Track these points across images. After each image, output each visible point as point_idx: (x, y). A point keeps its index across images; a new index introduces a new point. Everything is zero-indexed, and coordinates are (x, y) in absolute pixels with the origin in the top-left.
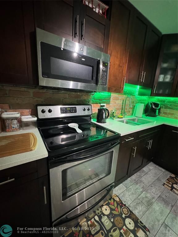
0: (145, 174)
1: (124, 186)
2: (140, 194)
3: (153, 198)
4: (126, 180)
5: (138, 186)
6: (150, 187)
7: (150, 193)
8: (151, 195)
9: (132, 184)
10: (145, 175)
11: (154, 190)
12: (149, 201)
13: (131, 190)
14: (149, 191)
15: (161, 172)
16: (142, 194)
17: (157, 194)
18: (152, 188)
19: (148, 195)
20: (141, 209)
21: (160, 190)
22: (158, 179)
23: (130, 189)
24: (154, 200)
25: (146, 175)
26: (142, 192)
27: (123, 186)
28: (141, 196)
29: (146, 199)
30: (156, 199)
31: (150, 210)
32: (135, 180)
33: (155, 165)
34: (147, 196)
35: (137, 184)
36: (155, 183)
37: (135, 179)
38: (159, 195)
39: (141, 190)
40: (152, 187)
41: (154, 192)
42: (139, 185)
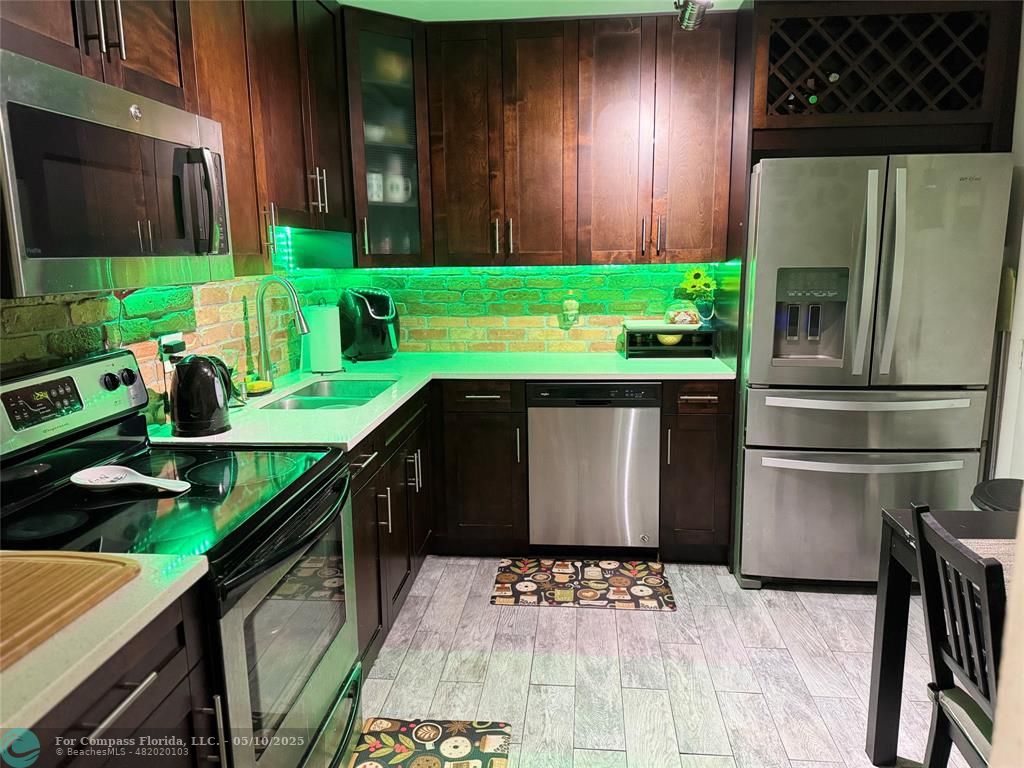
0: (428, 605)
1: (378, 681)
2: (441, 667)
3: (483, 651)
4: (376, 658)
5: (424, 652)
6: (460, 630)
7: (468, 645)
8: (473, 649)
9: (401, 659)
10: (430, 608)
11: (473, 631)
12: (474, 667)
13: (410, 673)
14: (463, 642)
15: (469, 571)
16: (450, 663)
17: (488, 636)
18: (466, 629)
19: (467, 654)
20: (464, 698)
21: (489, 620)
22: (473, 596)
23: (405, 674)
24: (487, 656)
25: (431, 604)
26: (445, 659)
27: (376, 684)
28: (447, 670)
29: (468, 666)
30: (489, 650)
31: (489, 685)
32: (406, 641)
33: (443, 561)
34: (463, 659)
35: (418, 647)
36: (466, 612)
37: (403, 638)
38: (493, 634)
39: (441, 653)
40: (463, 627)
41: (477, 636)
42: (423, 647)
